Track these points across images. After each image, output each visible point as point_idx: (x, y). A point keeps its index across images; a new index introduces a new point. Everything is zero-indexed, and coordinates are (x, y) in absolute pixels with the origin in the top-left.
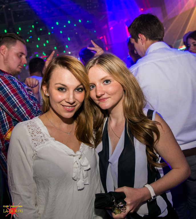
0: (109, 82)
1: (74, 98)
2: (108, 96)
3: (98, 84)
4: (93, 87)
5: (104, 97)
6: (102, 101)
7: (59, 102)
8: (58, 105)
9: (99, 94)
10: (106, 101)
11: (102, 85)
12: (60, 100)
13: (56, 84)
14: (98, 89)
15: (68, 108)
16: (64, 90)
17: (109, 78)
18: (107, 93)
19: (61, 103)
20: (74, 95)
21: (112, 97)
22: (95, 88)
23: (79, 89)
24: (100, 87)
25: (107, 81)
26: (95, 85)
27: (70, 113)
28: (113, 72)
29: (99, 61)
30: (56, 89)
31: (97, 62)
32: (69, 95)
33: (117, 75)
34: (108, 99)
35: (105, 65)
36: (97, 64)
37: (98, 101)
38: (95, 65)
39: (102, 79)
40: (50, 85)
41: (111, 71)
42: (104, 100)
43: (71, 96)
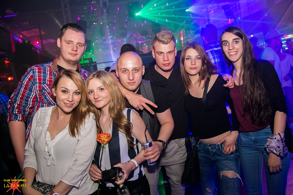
0: (103, 90)
1: (72, 98)
2: (102, 99)
3: (95, 91)
4: (92, 92)
5: (99, 99)
6: (97, 102)
7: (62, 100)
8: (61, 102)
9: (96, 97)
10: (100, 102)
11: (98, 91)
12: (62, 99)
13: (61, 88)
14: (95, 94)
15: (68, 104)
16: (66, 92)
17: (103, 87)
18: (101, 97)
19: (63, 101)
20: (73, 96)
21: (105, 100)
22: (93, 93)
23: (77, 93)
24: (97, 93)
25: (102, 89)
26: (94, 91)
27: (69, 109)
28: (106, 84)
29: (97, 75)
30: (61, 91)
31: (96, 76)
32: (69, 96)
33: (108, 86)
34: (102, 101)
35: (101, 78)
36: (96, 77)
37: (94, 102)
38: (95, 78)
39: (99, 88)
40: (57, 88)
41: (104, 83)
42: (99, 102)
43: (71, 97)
